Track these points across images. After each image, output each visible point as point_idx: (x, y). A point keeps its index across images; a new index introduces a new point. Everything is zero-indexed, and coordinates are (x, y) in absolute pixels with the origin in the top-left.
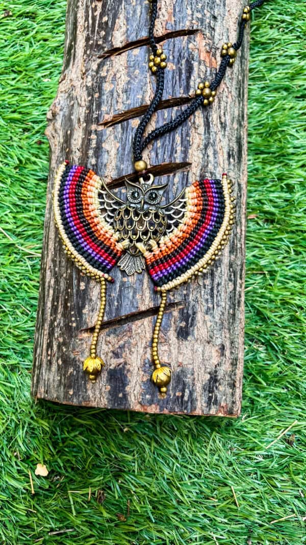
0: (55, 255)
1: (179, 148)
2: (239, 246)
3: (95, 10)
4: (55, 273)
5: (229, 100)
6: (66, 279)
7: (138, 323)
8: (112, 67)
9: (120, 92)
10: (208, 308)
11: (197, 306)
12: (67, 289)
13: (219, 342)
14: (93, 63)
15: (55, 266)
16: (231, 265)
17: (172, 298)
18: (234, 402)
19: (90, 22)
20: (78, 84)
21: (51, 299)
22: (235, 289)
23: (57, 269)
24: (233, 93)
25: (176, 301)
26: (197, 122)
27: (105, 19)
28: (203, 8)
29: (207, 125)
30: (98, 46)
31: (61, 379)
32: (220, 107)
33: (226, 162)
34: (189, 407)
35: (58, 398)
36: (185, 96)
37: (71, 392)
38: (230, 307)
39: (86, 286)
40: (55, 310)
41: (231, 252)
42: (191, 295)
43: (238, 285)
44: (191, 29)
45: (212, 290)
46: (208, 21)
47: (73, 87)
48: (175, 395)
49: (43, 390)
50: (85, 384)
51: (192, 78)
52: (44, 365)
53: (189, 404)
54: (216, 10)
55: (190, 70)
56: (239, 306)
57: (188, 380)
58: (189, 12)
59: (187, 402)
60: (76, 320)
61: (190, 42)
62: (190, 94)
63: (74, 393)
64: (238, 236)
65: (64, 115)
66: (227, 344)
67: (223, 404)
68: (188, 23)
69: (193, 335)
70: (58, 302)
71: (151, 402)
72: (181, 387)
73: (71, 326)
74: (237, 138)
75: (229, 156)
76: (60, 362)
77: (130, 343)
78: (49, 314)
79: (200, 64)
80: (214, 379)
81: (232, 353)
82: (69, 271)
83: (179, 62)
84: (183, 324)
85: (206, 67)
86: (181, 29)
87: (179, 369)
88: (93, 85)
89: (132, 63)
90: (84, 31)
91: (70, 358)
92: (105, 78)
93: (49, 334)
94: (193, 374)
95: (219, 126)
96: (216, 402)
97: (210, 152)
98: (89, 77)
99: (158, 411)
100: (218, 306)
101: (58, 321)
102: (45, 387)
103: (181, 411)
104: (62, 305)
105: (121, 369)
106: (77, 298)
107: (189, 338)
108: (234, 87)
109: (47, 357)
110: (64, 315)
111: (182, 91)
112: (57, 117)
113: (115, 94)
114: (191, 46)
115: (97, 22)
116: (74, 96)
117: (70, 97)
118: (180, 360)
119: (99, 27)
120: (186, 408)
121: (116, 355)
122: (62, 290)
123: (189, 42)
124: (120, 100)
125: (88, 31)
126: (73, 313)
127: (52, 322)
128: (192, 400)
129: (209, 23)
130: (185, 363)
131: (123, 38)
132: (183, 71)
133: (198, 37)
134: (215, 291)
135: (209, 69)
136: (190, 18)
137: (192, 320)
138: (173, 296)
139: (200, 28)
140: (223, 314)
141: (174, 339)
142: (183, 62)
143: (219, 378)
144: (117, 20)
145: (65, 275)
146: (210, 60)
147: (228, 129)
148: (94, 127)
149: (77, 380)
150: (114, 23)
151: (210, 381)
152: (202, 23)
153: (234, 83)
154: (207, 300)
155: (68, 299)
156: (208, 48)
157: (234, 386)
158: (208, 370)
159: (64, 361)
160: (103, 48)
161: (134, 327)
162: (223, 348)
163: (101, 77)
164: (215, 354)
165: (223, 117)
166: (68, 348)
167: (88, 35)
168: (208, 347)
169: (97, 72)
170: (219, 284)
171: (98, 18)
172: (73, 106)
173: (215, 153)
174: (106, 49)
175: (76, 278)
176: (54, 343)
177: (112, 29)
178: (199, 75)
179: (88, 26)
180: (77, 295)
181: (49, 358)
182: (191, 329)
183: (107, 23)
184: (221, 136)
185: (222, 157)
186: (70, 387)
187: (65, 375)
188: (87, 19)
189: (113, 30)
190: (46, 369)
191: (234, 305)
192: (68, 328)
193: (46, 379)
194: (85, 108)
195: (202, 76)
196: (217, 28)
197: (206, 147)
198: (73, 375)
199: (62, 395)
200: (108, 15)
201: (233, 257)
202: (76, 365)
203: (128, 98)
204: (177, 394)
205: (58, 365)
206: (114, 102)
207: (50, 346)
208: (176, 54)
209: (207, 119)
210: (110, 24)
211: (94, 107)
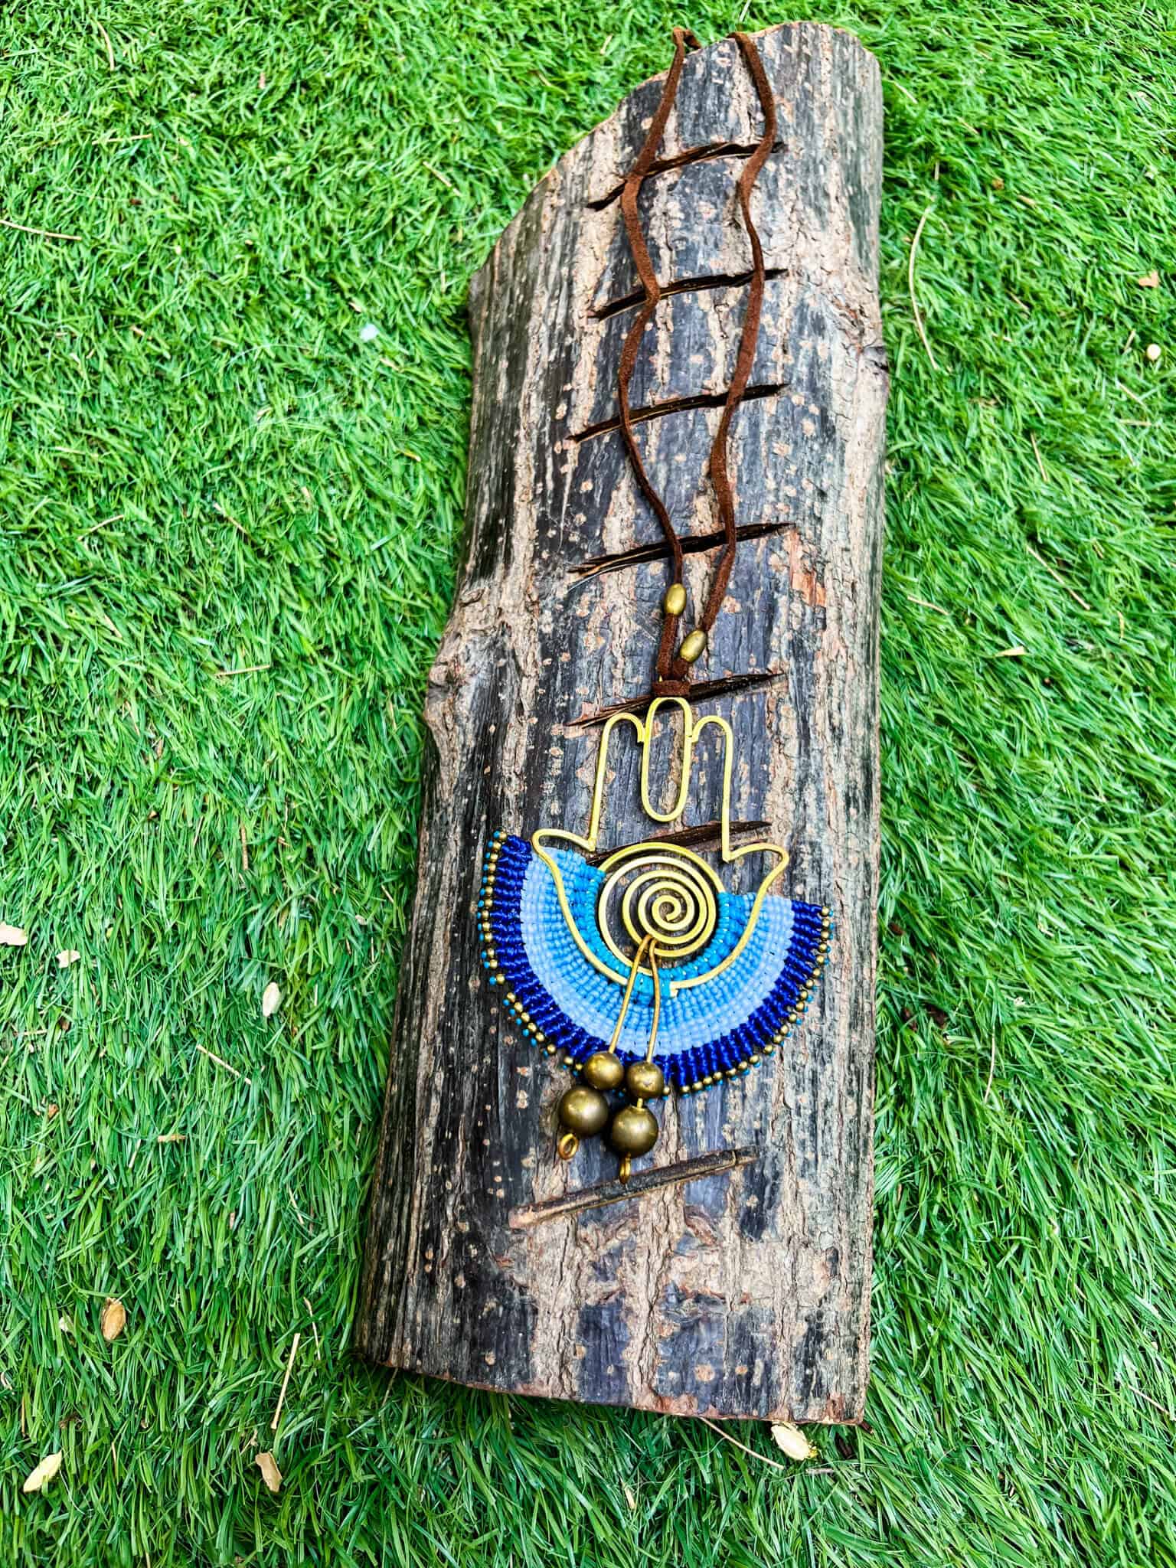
0: (449, 1015)
1: (745, 789)
2: (867, 1007)
3: (561, 459)
4: (448, 1059)
5: (850, 674)
6: (477, 1077)
7: (653, 1196)
8: (601, 596)
9: (618, 655)
10: (806, 1162)
11: (783, 1158)
12: (481, 1103)
13: (826, 1242)
14: (557, 584)
15: (447, 1042)
16: (852, 1058)
17: (729, 1139)
18: (855, 1390)
19: (550, 485)
20: (518, 621)
21: (433, 1120)
22: (859, 1111)
23: (452, 1049)
24: (857, 657)
25: (738, 1146)
26: (784, 730)
27: (587, 486)
28: (799, 473)
29: (805, 735)
30: (568, 545)
31: (462, 1325)
32: (830, 693)
33: (843, 816)
34: (763, 1403)
35: (453, 1371)
36: (758, 671)
37: (491, 1360)
38: (850, 1158)
39: (530, 1101)
40: (444, 1151)
41: (852, 1026)
42: (769, 1133)
43: (865, 1103)
44: (774, 521)
45: (813, 1118)
46: (808, 502)
47: (505, 629)
48: (733, 1372)
49: (408, 1347)
50: (525, 1339)
51: (775, 630)
52: (414, 1285)
53: (764, 1394)
54: (825, 478)
55: (771, 610)
56: (865, 1153)
57: (761, 1336)
58: (771, 484)
59: (759, 1390)
60: (505, 1181)
61: (772, 551)
62: (770, 666)
63: (498, 1360)
64: (866, 986)
65: (480, 687)
66: (844, 1246)
67: (834, 1395)
68: (768, 510)
69: (774, 1228)
70: (455, 1133)
71: (680, 1388)
72: (746, 1352)
73: (492, 1197)
74: (863, 758)
75: (848, 804)
76: (461, 1282)
77: (633, 1246)
78: (428, 1159)
79: (791, 598)
80: (816, 1334)
81: (852, 1267)
82: (487, 1060)
83: (747, 595)
84: (752, 1202)
85: (804, 604)
86: (752, 521)
87: (742, 1310)
88: (555, 631)
89: (647, 592)
90: (531, 502)
91: (487, 1274)
92: (585, 620)
93: (428, 1207)
94: (772, 1323)
95: (829, 734)
96: (820, 1391)
97: (810, 795)
98: (548, 613)
99: (694, 1412)
100: (826, 1156)
101: (456, 1179)
102: (413, 1340)
103: (747, 1411)
104: (465, 1140)
105: (610, 1308)
106: (507, 1127)
107: (765, 1236)
108: (859, 641)
109: (422, 1267)
110: (473, 1166)
111: (753, 661)
112: (463, 690)
113: (607, 660)
114: (773, 559)
115: (567, 489)
116: (509, 646)
117: (497, 649)
118: (745, 1288)
119: (570, 500)
120: (756, 1405)
121: (601, 1272)
122: (466, 1102)
123: (769, 550)
124: (618, 674)
125: (544, 504)
126: (496, 1164)
127: (439, 1180)
128: (769, 1385)
129: (812, 508)
130: (756, 1294)
131: (626, 534)
132: (757, 616)
133: (789, 540)
134: (820, 1121)
135: (808, 610)
136: (771, 498)
137: (773, 1192)
138: (732, 1132)
139: (791, 519)
140: (836, 1173)
141: (734, 1236)
142: (757, 595)
143: (826, 1330)
144: (614, 493)
145: (475, 1068)
146: (813, 592)
147: (845, 740)
148: (556, 730)
149: (506, 1328)
150: (607, 498)
151: (807, 1337)
152: (796, 508)
153: (859, 633)
154: (803, 1143)
155: (483, 1128)
156: (807, 562)
157: (856, 1349)
158: (805, 1312)
159: (472, 1282)
160: (583, 552)
161: (642, 1206)
162: (835, 1258)
163: (575, 618)
164: (819, 1273)
165: (836, 715)
166: (483, 1250)
167: (544, 513)
168: (804, 1255)
169: (567, 603)
170: (827, 1105)
171: (569, 479)
172: (503, 669)
173: (820, 798)
174: (588, 556)
175: (506, 1079)
176: (444, 1233)
177: (604, 512)
178: (789, 623)
179: (543, 494)
180: (508, 1121)
181: (429, 1268)
182: (770, 1212)
183: (590, 496)
184: (831, 759)
185: (836, 804)
186: (486, 1346)
187: (473, 1316)
188: (540, 476)
189: (605, 514)
190: (418, 1296)
191: (857, 1151)
192: (483, 1197)
193: (419, 1319)
194: (533, 683)
195: (796, 627)
196: (827, 518)
197: (802, 783)
198: (496, 1317)
199: (465, 1364)
200: (594, 478)
201: (856, 1036)
202: (504, 1292)
203: (635, 671)
204: (738, 1370)
205: (455, 1288)
206: (606, 677)
207: (430, 1238)
208: (743, 578)
209: (805, 722)
210: (597, 499)
211: (558, 684)
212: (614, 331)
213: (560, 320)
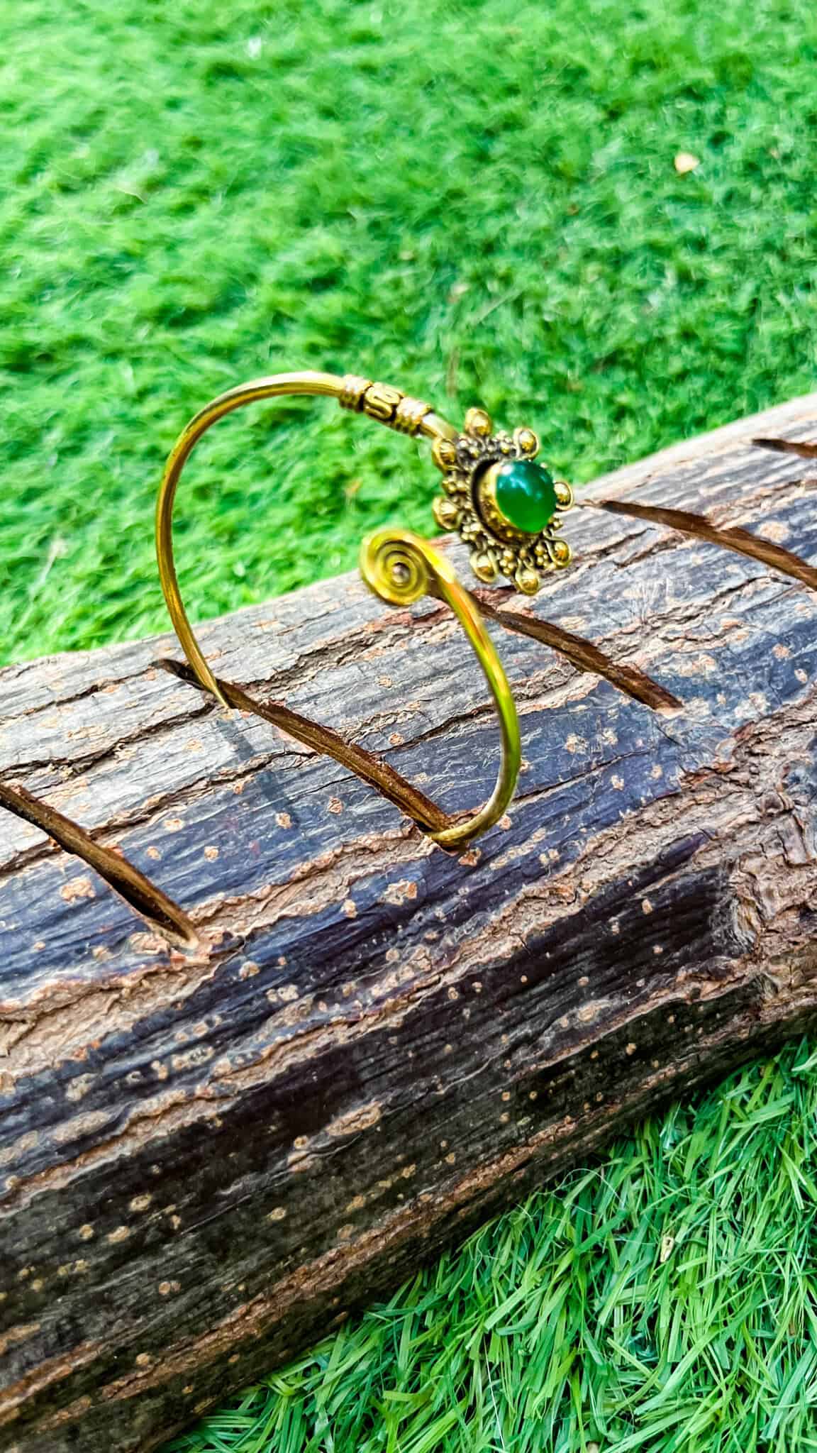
212: (209, 881)
213: (200, 1028)
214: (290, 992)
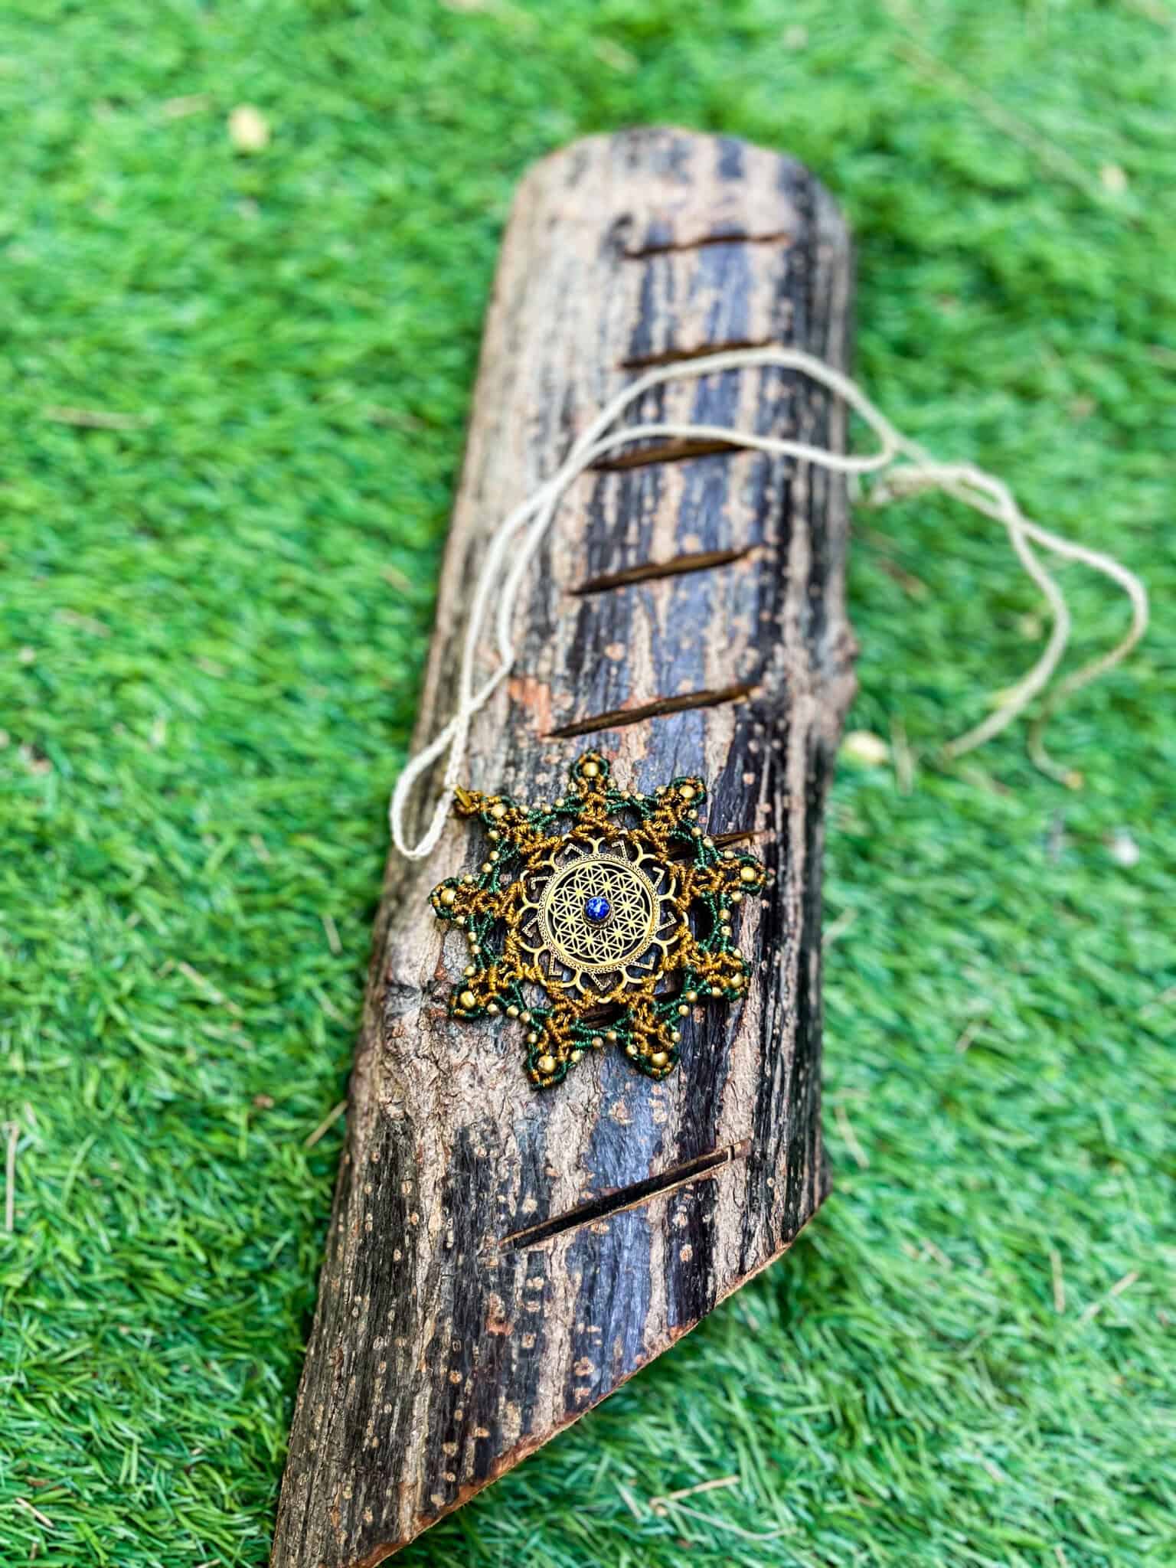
1: (610, 499)
3: (770, 822)
8: (735, 666)
14: (773, 690)
19: (778, 798)
26: (567, 557)
27: (748, 779)
30: (764, 725)
36: (592, 597)
44: (565, 741)
46: (522, 776)
51: (571, 640)
61: (569, 711)
62: (579, 603)
69: (608, 223)
77: (713, 209)
79: (550, 676)
83: (598, 664)
84: (622, 234)
85: (536, 674)
88: (773, 644)
92: (750, 645)
98: (779, 665)
111: (597, 605)
114: (568, 703)
115: (764, 785)
117: (815, 658)
119: (762, 771)
123: (572, 711)
124: (721, 593)
125: (783, 781)
129: (518, 772)
131: (713, 725)
132: (589, 647)
135: (531, 672)
137: (606, 244)
141: (638, 214)
142: (588, 667)
143: (565, 186)
146: (524, 690)
148: (771, 558)
152: (537, 764)
163: (758, 649)
167: (782, 771)
169: (764, 667)
171: (763, 795)
178: (554, 650)
179: (783, 792)
182: (609, 232)
183: (746, 769)
194: (787, 608)
195: (546, 650)
200: (742, 786)
203: (706, 595)
206: (732, 592)
208: (601, 680)
210: (739, 763)
211: (770, 595)
214: (778, 956)
